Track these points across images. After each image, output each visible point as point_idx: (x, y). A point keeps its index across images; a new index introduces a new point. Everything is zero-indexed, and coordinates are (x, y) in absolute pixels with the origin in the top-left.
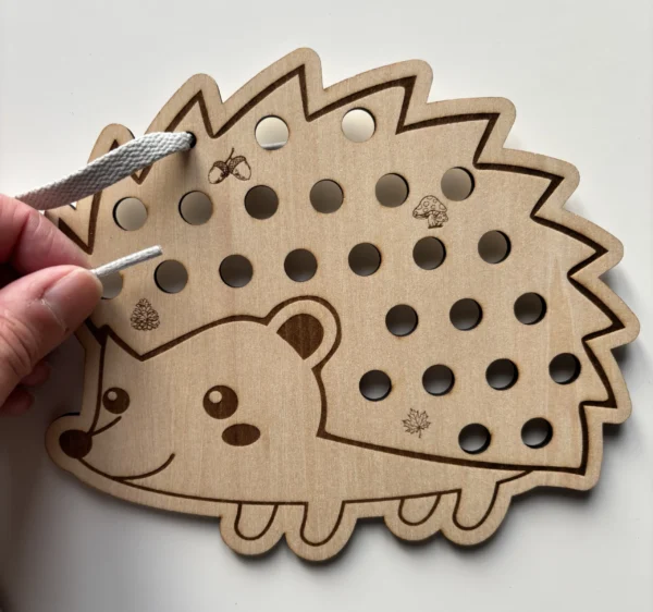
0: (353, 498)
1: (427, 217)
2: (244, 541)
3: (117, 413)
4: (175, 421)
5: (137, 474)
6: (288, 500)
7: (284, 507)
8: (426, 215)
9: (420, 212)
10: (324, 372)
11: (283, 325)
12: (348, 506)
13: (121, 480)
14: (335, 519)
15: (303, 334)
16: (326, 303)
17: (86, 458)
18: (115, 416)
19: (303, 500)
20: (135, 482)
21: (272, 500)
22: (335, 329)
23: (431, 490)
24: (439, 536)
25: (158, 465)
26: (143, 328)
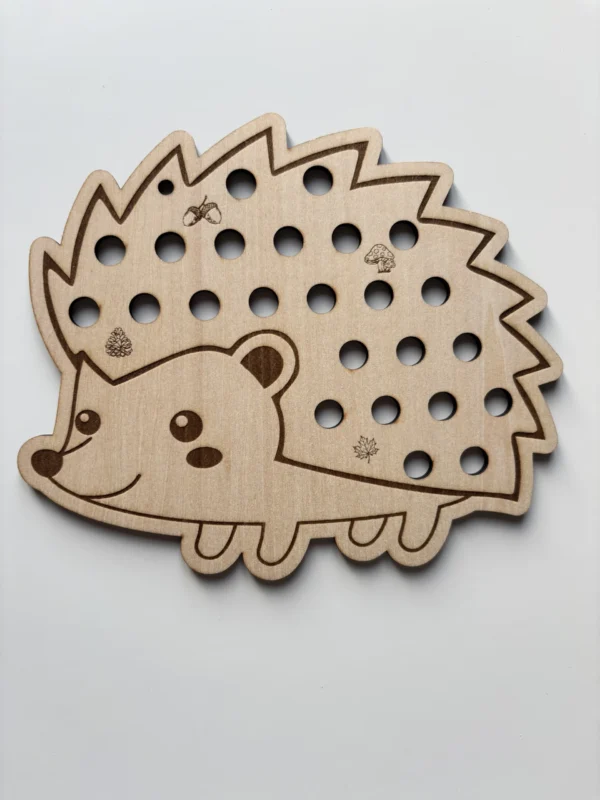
0: (307, 519)
1: (377, 263)
2: (203, 560)
3: (88, 434)
4: (143, 443)
5: (105, 493)
6: (246, 521)
7: (243, 527)
8: (376, 261)
9: (371, 258)
10: (283, 401)
11: (247, 356)
12: (301, 527)
13: (88, 498)
14: (290, 539)
15: (264, 365)
16: (286, 337)
17: (55, 477)
18: (86, 437)
19: (261, 521)
20: (102, 501)
21: (231, 521)
22: (294, 360)
23: (378, 512)
24: (386, 557)
25: (125, 485)
26: (116, 355)
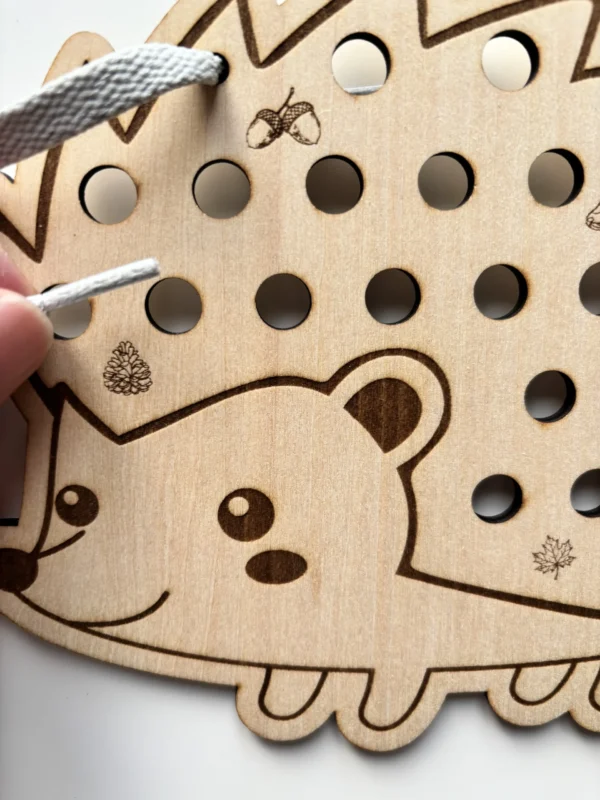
0: (444, 664)
2: (271, 721)
3: (78, 525)
4: (172, 542)
5: (110, 618)
6: (345, 665)
7: (338, 674)
12: (434, 676)
13: (83, 626)
14: (414, 694)
15: (387, 412)
17: (27, 593)
18: (74, 530)
19: (368, 666)
20: (106, 630)
21: (317, 663)
23: (563, 655)
25: (142, 608)
26: (123, 391)
